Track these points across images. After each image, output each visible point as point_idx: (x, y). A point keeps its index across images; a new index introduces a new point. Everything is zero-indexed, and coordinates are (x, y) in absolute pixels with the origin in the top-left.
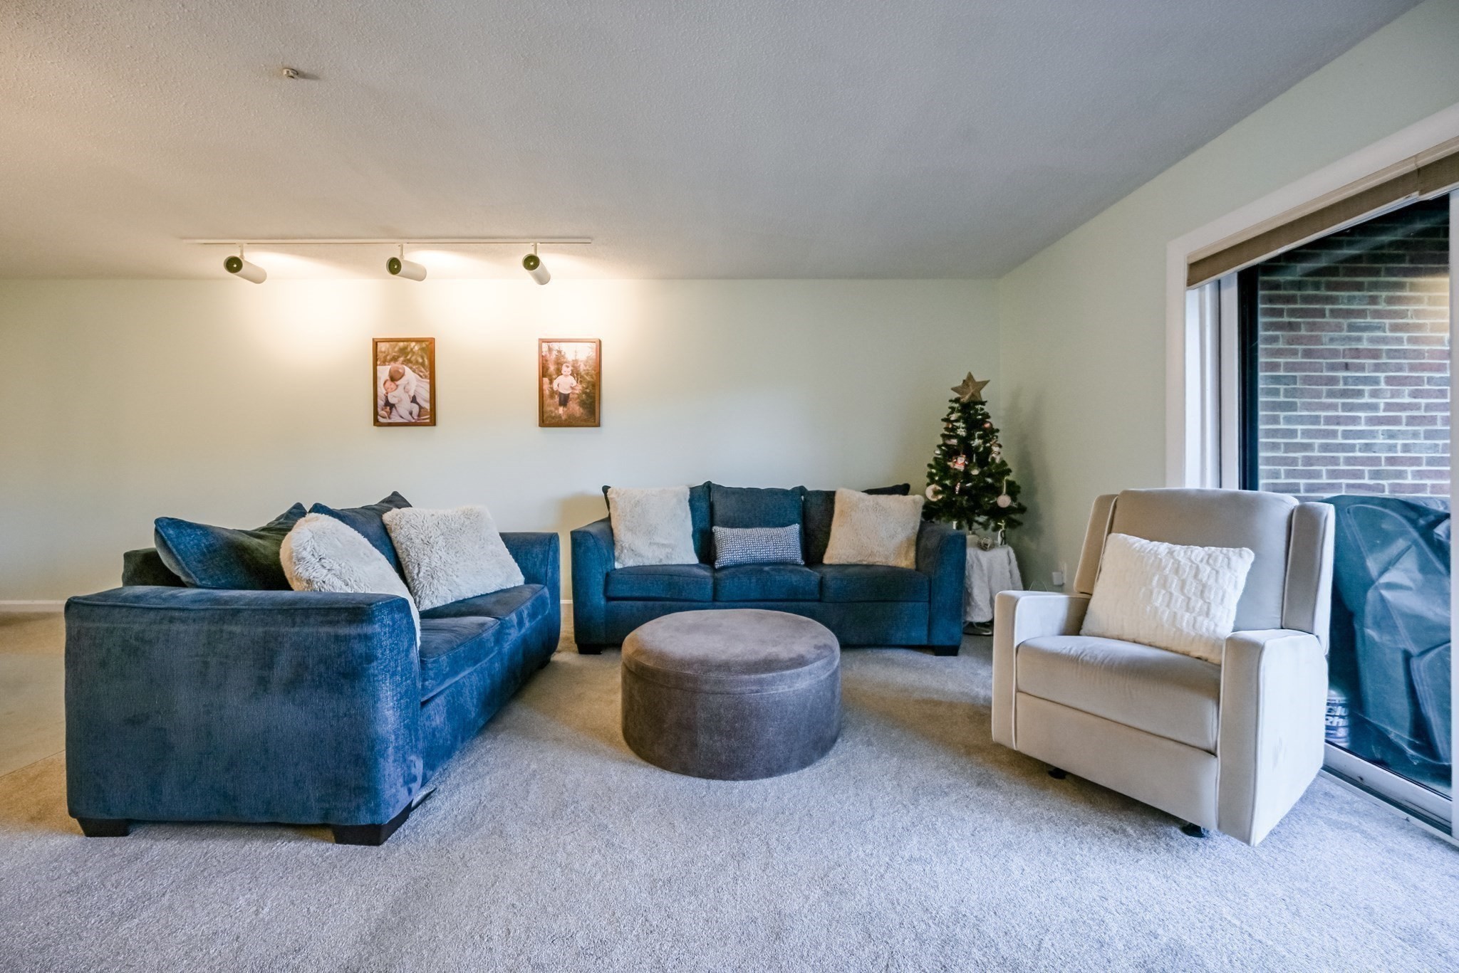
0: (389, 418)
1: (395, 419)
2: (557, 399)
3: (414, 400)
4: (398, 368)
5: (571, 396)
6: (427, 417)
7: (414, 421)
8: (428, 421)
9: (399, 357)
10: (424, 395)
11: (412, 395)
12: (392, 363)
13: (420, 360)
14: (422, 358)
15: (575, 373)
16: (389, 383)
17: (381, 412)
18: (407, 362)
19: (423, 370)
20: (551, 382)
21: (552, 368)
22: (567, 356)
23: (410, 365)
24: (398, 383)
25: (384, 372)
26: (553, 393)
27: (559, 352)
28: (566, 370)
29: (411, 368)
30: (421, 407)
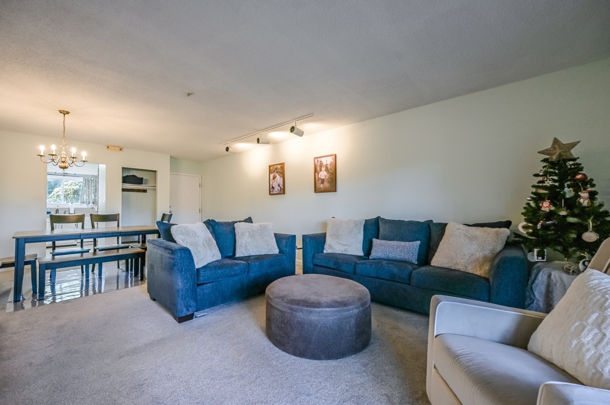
0: (273, 192)
1: (275, 192)
2: (320, 181)
3: (279, 186)
4: (275, 174)
5: (325, 179)
6: (283, 191)
7: (279, 193)
8: (282, 192)
9: (275, 171)
10: (281, 183)
11: (278, 183)
12: (274, 173)
13: (280, 171)
14: (281, 170)
15: (327, 170)
16: (273, 180)
17: (271, 190)
18: (277, 172)
19: (281, 174)
20: (318, 175)
21: (318, 169)
22: (323, 163)
23: (278, 173)
24: (275, 180)
25: (272, 176)
26: (319, 179)
27: (321, 162)
28: (323, 169)
29: (278, 174)
30: (281, 188)
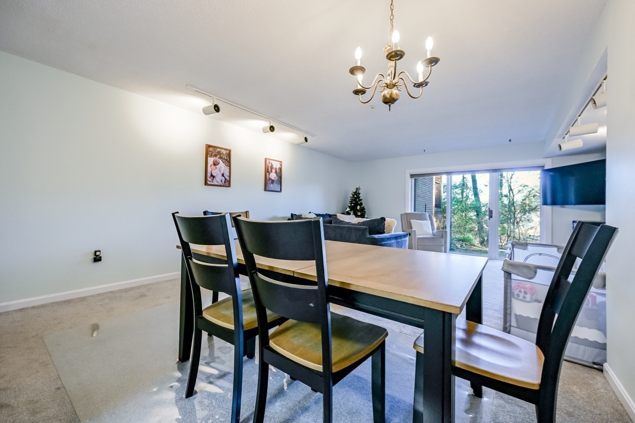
0: (212, 182)
1: (215, 183)
2: (271, 181)
3: (223, 175)
4: (217, 160)
5: (275, 181)
6: (227, 183)
7: (222, 184)
8: (228, 185)
9: (217, 155)
11: (222, 173)
12: (214, 157)
13: (226, 158)
14: (227, 157)
15: (276, 172)
16: (213, 166)
17: (209, 179)
18: (221, 158)
19: (227, 162)
20: (269, 175)
21: (270, 169)
22: (274, 166)
23: (222, 159)
24: (217, 166)
26: (270, 179)
27: (272, 164)
28: (274, 171)
29: (222, 161)
30: (226, 179)
